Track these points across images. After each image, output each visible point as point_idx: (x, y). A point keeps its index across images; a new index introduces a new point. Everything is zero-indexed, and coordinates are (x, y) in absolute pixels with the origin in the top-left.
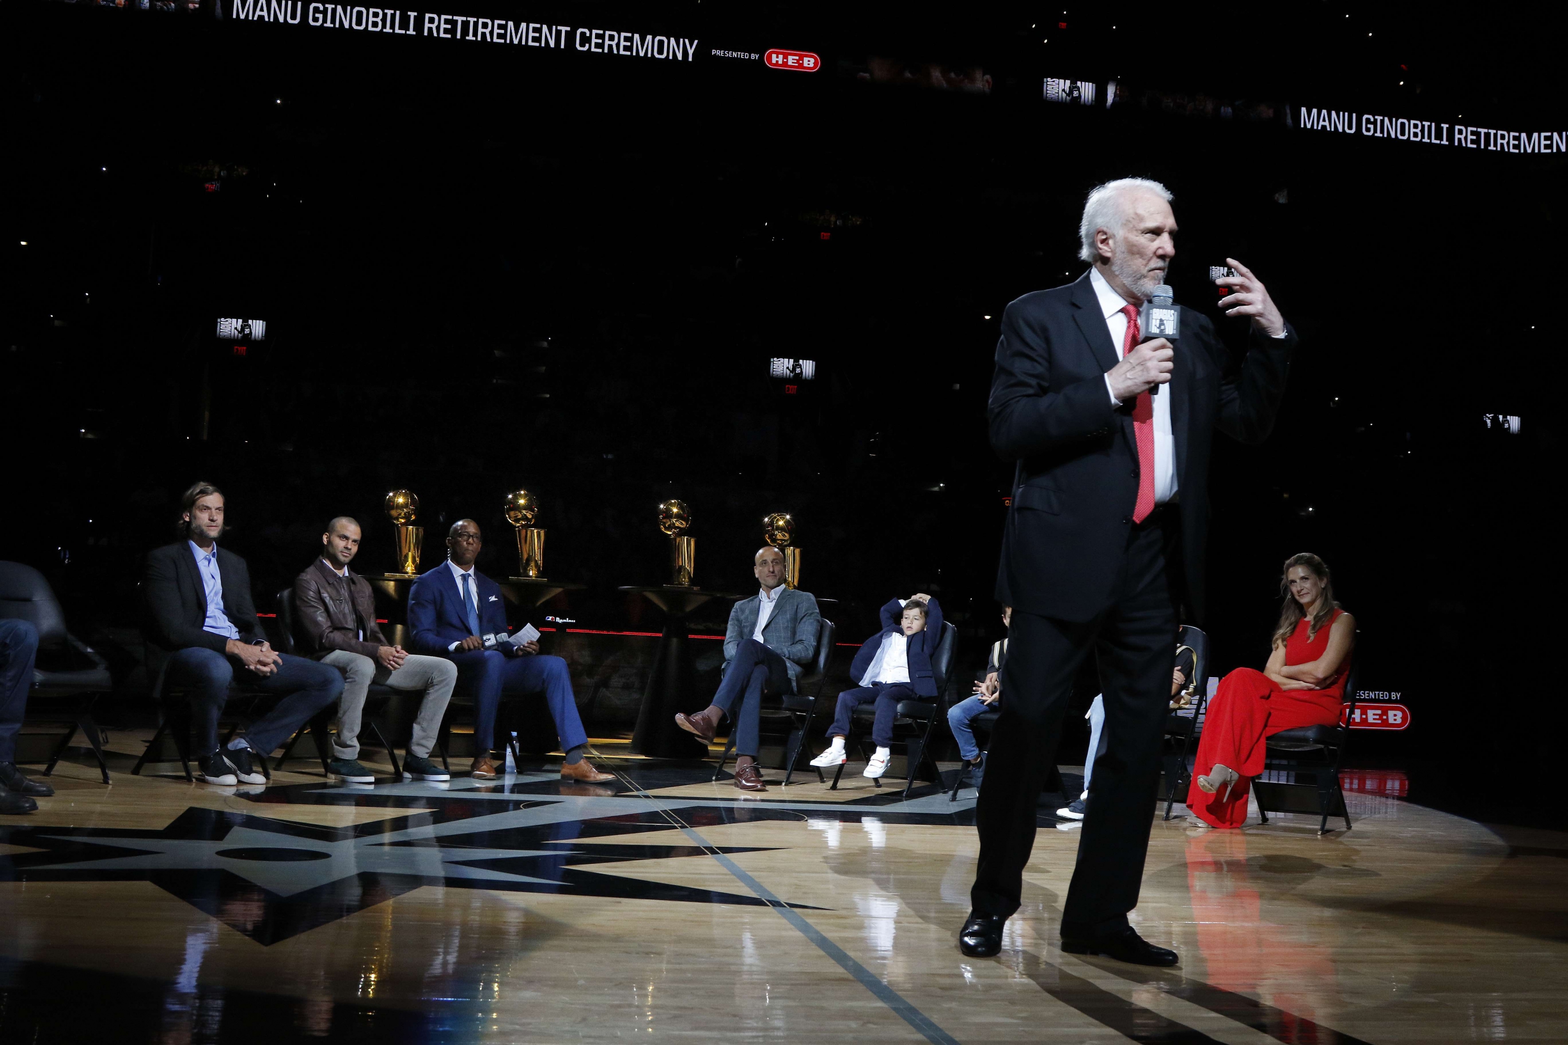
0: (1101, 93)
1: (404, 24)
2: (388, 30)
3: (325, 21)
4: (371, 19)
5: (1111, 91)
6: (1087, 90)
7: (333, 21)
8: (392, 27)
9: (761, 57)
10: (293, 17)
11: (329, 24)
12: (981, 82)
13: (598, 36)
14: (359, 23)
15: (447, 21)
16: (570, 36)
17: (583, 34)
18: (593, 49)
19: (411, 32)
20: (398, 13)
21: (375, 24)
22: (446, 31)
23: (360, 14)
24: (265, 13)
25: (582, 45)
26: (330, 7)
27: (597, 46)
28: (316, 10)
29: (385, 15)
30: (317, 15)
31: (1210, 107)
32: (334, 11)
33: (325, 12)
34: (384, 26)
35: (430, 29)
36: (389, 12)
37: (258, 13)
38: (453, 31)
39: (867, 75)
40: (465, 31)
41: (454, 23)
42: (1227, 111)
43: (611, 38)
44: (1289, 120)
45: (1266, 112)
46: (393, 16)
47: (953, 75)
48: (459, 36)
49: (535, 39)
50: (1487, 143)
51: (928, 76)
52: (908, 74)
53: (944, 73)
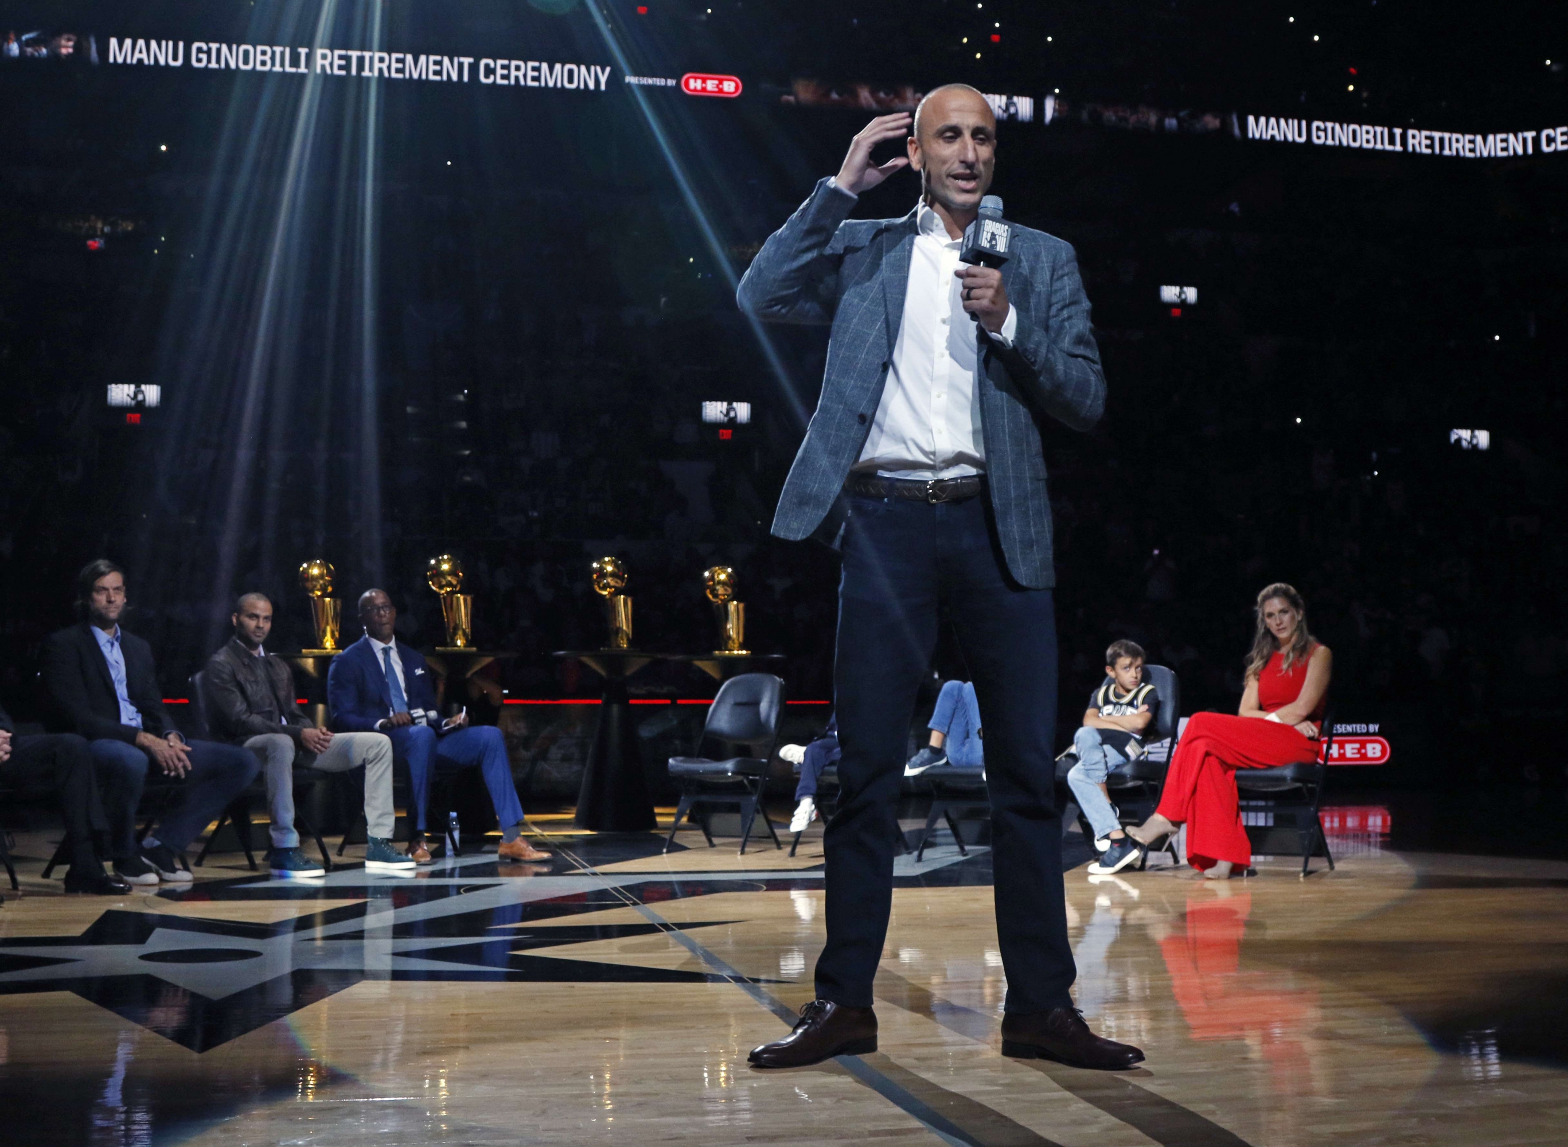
0: (1039, 109)
1: (295, 62)
2: (277, 68)
3: (209, 61)
4: (259, 58)
5: (1050, 106)
6: (1024, 106)
7: (218, 61)
8: (282, 65)
9: (678, 84)
10: (175, 58)
11: (213, 65)
12: (912, 101)
13: (503, 67)
14: (246, 62)
15: (341, 57)
16: (474, 68)
17: (487, 66)
18: (499, 81)
19: (303, 69)
20: (288, 50)
21: (263, 63)
22: (340, 67)
23: (246, 53)
24: (144, 56)
25: (487, 76)
26: (214, 46)
27: (503, 77)
28: (199, 50)
29: (273, 53)
30: (201, 56)
31: (1153, 119)
32: (219, 51)
33: (209, 52)
34: (273, 64)
35: (323, 67)
36: (278, 50)
37: (137, 55)
38: (347, 67)
39: (791, 98)
40: (361, 66)
41: (348, 59)
42: (1171, 123)
43: (518, 68)
44: (1237, 131)
45: (1212, 122)
46: (283, 54)
47: (882, 95)
48: (354, 72)
49: (436, 73)
50: (1442, 147)
51: (856, 96)
52: (834, 96)
53: (873, 93)
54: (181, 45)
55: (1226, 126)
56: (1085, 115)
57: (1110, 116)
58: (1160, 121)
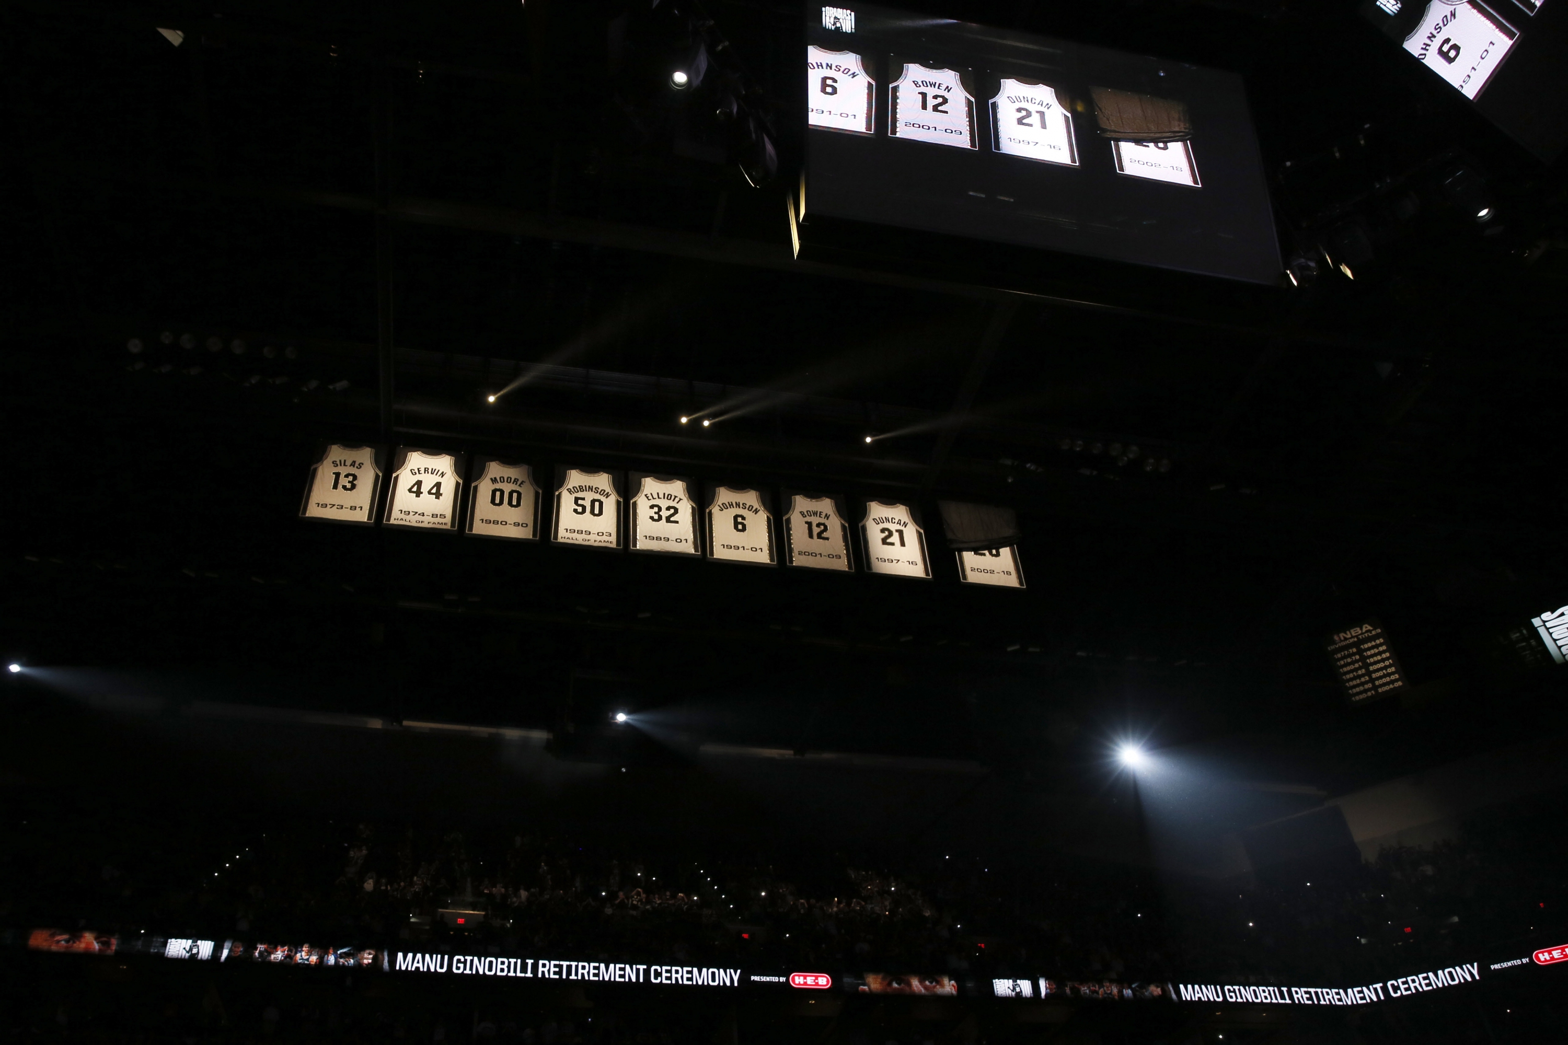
0: (1036, 987)
1: (524, 969)
2: (512, 974)
3: (465, 969)
4: (500, 966)
5: (1042, 984)
6: (1025, 987)
7: (471, 969)
8: (515, 971)
9: (788, 980)
10: (442, 967)
11: (468, 971)
12: (948, 987)
13: (667, 971)
14: (490, 969)
15: (555, 966)
16: (647, 973)
17: (656, 970)
18: (664, 981)
19: (529, 975)
20: (519, 961)
21: (502, 970)
22: (555, 973)
23: (491, 963)
24: (420, 965)
25: (656, 978)
26: (469, 958)
27: (667, 978)
28: (459, 961)
29: (509, 963)
30: (459, 965)
31: (1115, 990)
32: (472, 961)
33: (465, 962)
34: (509, 971)
35: (543, 972)
36: (513, 961)
37: (415, 965)
38: (559, 973)
39: (866, 988)
40: (569, 973)
41: (560, 967)
42: (1128, 992)
43: (677, 972)
44: (1174, 996)
45: (1155, 990)
46: (516, 963)
47: (927, 983)
48: (564, 977)
49: (621, 976)
50: (1319, 1000)
51: (909, 985)
52: (895, 985)
53: (921, 982)
54: (446, 957)
55: (1165, 992)
56: (1068, 990)
57: (1085, 990)
58: (1120, 992)
